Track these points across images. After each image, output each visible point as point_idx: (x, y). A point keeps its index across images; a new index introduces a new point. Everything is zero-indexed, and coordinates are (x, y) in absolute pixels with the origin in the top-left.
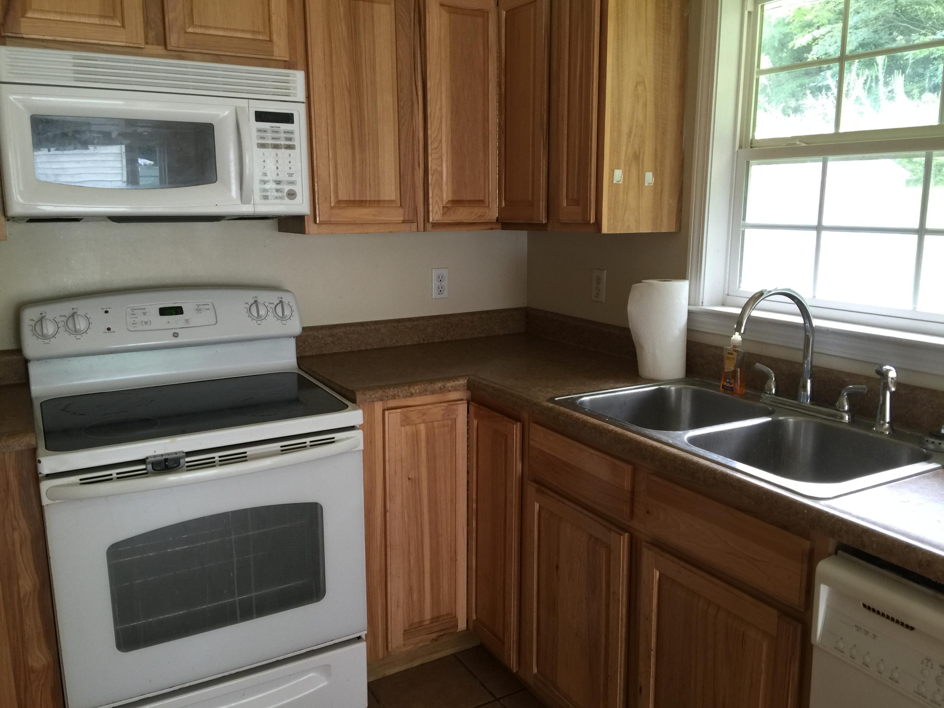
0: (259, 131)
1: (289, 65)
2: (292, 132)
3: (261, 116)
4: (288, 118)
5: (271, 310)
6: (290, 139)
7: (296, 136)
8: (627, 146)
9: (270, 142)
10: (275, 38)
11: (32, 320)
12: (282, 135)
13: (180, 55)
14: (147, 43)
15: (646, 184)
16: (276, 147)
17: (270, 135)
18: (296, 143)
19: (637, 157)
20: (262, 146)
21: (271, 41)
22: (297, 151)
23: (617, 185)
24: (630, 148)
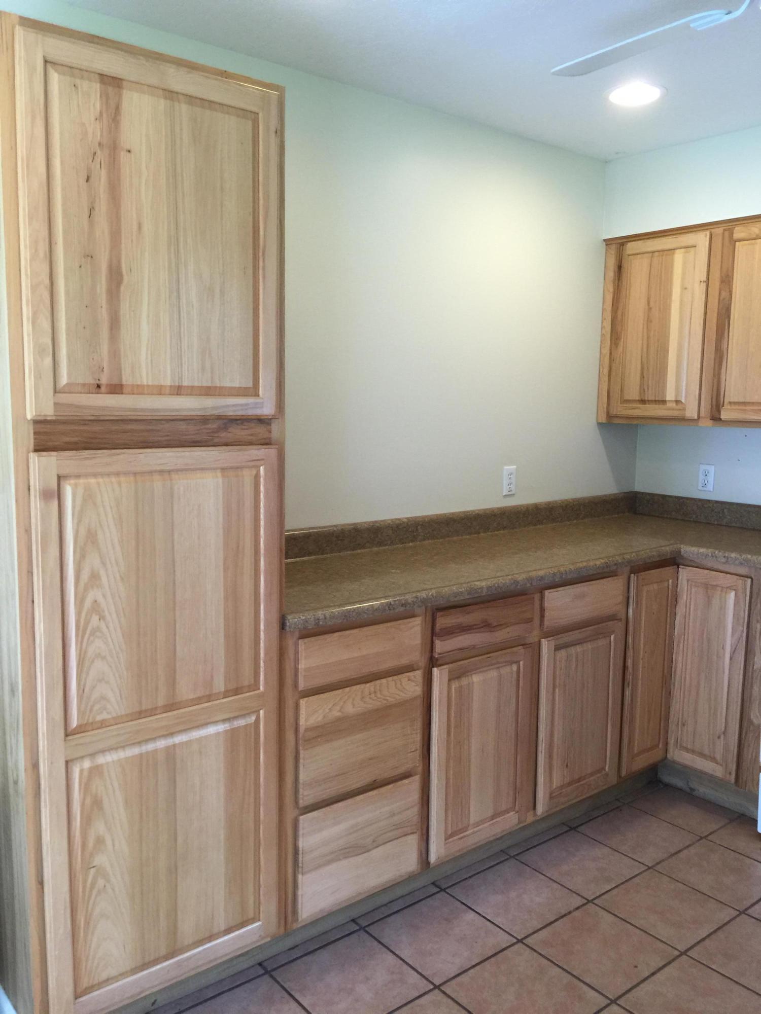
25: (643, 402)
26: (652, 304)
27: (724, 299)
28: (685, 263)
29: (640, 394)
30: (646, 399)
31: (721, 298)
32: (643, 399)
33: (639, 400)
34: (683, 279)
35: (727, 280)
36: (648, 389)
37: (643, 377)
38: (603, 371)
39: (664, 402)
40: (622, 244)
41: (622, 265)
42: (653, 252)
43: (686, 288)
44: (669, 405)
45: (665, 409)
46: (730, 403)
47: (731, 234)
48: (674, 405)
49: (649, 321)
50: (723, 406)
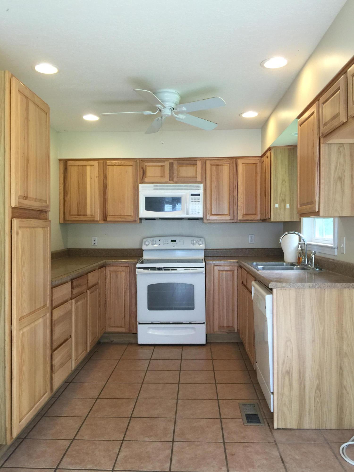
0: (192, 198)
1: (201, 182)
2: (199, 198)
3: (192, 195)
4: (199, 195)
5: (197, 242)
6: (199, 200)
7: (200, 199)
8: (280, 198)
9: (194, 200)
10: (198, 176)
11: (145, 241)
12: (197, 199)
13: (176, 182)
14: (169, 181)
15: (287, 207)
16: (195, 202)
17: (194, 199)
18: (200, 200)
19: (284, 200)
20: (192, 202)
21: (197, 177)
22: (200, 202)
23: (277, 208)
24: (281, 198)
25: (78, 215)
26: (79, 182)
27: (105, 183)
28: (91, 170)
29: (77, 213)
30: (80, 214)
31: (104, 183)
32: (79, 214)
33: (77, 215)
34: (90, 176)
35: (105, 177)
36: (80, 211)
37: (78, 207)
38: (61, 205)
39: (86, 215)
40: (66, 161)
41: (67, 168)
42: (78, 165)
43: (92, 178)
44: (88, 216)
45: (87, 218)
46: (110, 215)
47: (106, 163)
48: (90, 216)
49: (79, 188)
50: (107, 216)
